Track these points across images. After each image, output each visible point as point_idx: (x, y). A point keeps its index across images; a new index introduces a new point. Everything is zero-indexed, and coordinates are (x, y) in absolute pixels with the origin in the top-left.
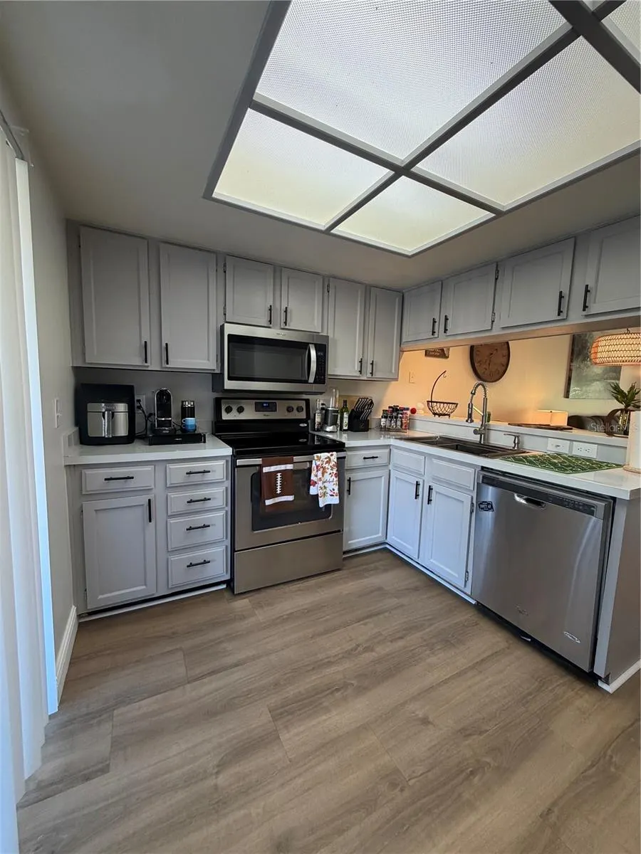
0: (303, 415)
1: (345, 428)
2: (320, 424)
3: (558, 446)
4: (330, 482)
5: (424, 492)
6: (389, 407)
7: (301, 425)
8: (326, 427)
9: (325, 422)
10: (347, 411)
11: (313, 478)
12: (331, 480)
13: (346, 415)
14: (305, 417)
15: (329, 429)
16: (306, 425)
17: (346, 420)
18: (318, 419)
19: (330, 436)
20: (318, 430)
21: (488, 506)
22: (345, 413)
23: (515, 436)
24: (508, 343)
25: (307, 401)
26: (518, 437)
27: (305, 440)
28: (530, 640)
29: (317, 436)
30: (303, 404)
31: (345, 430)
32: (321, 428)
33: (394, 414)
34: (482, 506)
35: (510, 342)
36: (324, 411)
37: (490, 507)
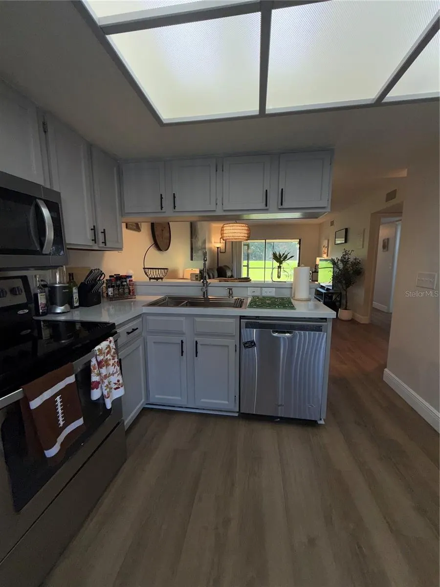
0: (22, 299)
1: (76, 304)
2: (46, 305)
3: (254, 292)
4: (113, 374)
5: (189, 348)
6: (110, 276)
7: (21, 312)
8: (55, 308)
9: (52, 301)
10: (75, 285)
11: (95, 378)
12: (115, 371)
13: (75, 290)
14: (25, 301)
15: (59, 310)
16: (27, 311)
17: (76, 296)
18: (42, 300)
19: (62, 318)
20: (44, 314)
21: (251, 344)
22: (74, 288)
23: (230, 289)
24: (169, 223)
25: (25, 279)
26: (231, 289)
27: (29, 331)
28: (279, 419)
29: (44, 321)
30: (19, 283)
31: (77, 307)
32: (49, 310)
33: (119, 282)
34: (247, 345)
35: (170, 223)
36: (47, 289)
37: (253, 344)
